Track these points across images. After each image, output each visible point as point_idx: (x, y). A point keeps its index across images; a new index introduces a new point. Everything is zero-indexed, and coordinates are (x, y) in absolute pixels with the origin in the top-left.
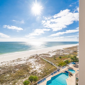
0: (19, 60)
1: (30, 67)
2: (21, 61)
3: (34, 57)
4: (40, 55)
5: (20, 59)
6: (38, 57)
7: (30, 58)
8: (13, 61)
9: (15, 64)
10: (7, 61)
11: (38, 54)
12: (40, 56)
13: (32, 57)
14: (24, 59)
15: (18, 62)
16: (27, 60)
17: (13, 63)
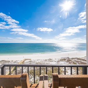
0: (50, 60)
1: (62, 70)
2: (52, 61)
3: (65, 59)
4: (73, 59)
5: (52, 59)
6: (71, 61)
7: (61, 60)
8: (46, 60)
9: (47, 63)
10: (41, 59)
11: (70, 57)
12: (73, 60)
13: (63, 60)
14: (55, 60)
15: (50, 62)
16: (58, 62)
17: (45, 62)
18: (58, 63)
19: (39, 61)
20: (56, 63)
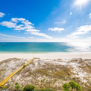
0: (60, 60)
1: (72, 71)
2: (62, 62)
3: (76, 60)
4: (86, 60)
5: (61, 60)
6: (83, 62)
7: (72, 61)
8: (55, 60)
9: (56, 63)
11: (83, 58)
12: (86, 62)
13: (74, 61)
14: (65, 61)
15: (59, 62)
16: (68, 62)
17: (54, 62)
18: (68, 64)
19: (48, 61)
20: (65, 63)
